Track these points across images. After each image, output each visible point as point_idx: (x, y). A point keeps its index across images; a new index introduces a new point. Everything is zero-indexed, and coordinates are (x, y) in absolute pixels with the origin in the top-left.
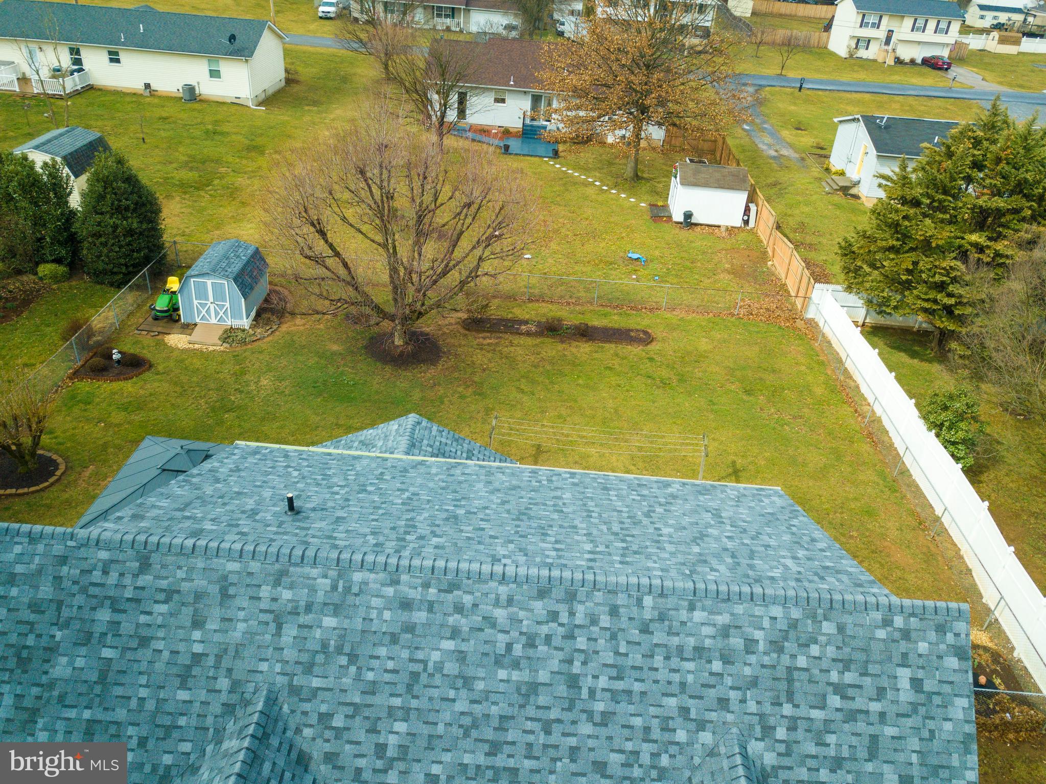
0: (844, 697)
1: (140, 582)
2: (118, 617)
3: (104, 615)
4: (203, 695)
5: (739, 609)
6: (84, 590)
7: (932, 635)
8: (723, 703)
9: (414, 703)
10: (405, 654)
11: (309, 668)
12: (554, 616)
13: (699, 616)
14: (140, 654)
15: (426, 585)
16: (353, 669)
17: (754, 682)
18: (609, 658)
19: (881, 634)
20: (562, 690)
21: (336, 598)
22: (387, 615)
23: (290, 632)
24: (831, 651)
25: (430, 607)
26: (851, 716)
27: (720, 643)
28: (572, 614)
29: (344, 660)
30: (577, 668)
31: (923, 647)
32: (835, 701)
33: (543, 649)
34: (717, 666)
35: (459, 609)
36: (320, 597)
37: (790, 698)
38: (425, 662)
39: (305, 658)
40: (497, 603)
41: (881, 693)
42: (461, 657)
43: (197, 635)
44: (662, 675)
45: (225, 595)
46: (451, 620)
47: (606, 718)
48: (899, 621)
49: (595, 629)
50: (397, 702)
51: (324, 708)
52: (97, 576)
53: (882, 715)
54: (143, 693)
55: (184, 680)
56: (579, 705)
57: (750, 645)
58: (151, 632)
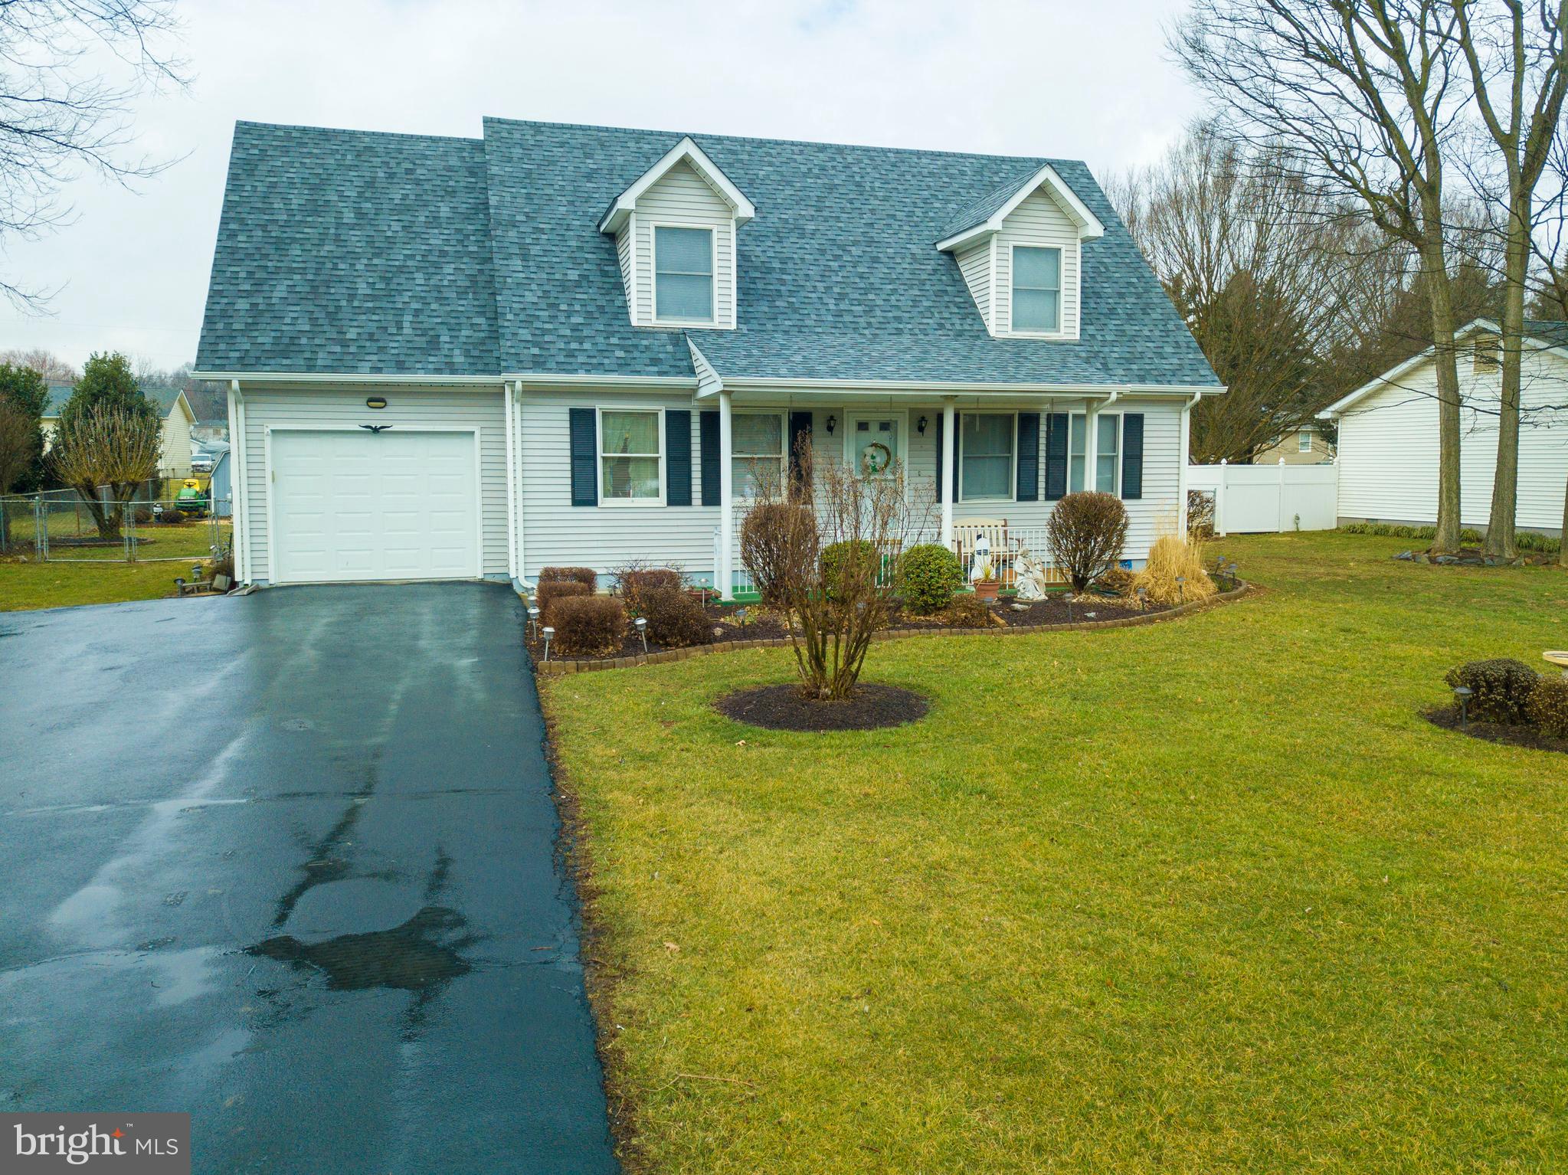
1: (538, 138)
2: (527, 152)
3: (517, 152)
4: (607, 185)
5: (950, 159)
6: (497, 139)
7: (1068, 171)
8: (957, 193)
9: (757, 190)
10: (741, 171)
12: (834, 159)
13: (924, 161)
14: (551, 168)
15: (742, 146)
17: (972, 186)
18: (878, 176)
20: (853, 188)
22: (721, 156)
24: (1011, 175)
25: (749, 153)
27: (944, 172)
28: (844, 158)
30: (858, 179)
31: (1064, 175)
33: (832, 172)
34: (946, 180)
35: (769, 154)
38: (757, 175)
40: (793, 154)
42: (780, 173)
43: (591, 161)
44: (914, 182)
45: (602, 146)
46: (766, 159)
47: (885, 199)
49: (862, 165)
52: (504, 134)
54: (560, 183)
55: (589, 177)
56: (866, 193)
57: (963, 173)
58: (555, 159)
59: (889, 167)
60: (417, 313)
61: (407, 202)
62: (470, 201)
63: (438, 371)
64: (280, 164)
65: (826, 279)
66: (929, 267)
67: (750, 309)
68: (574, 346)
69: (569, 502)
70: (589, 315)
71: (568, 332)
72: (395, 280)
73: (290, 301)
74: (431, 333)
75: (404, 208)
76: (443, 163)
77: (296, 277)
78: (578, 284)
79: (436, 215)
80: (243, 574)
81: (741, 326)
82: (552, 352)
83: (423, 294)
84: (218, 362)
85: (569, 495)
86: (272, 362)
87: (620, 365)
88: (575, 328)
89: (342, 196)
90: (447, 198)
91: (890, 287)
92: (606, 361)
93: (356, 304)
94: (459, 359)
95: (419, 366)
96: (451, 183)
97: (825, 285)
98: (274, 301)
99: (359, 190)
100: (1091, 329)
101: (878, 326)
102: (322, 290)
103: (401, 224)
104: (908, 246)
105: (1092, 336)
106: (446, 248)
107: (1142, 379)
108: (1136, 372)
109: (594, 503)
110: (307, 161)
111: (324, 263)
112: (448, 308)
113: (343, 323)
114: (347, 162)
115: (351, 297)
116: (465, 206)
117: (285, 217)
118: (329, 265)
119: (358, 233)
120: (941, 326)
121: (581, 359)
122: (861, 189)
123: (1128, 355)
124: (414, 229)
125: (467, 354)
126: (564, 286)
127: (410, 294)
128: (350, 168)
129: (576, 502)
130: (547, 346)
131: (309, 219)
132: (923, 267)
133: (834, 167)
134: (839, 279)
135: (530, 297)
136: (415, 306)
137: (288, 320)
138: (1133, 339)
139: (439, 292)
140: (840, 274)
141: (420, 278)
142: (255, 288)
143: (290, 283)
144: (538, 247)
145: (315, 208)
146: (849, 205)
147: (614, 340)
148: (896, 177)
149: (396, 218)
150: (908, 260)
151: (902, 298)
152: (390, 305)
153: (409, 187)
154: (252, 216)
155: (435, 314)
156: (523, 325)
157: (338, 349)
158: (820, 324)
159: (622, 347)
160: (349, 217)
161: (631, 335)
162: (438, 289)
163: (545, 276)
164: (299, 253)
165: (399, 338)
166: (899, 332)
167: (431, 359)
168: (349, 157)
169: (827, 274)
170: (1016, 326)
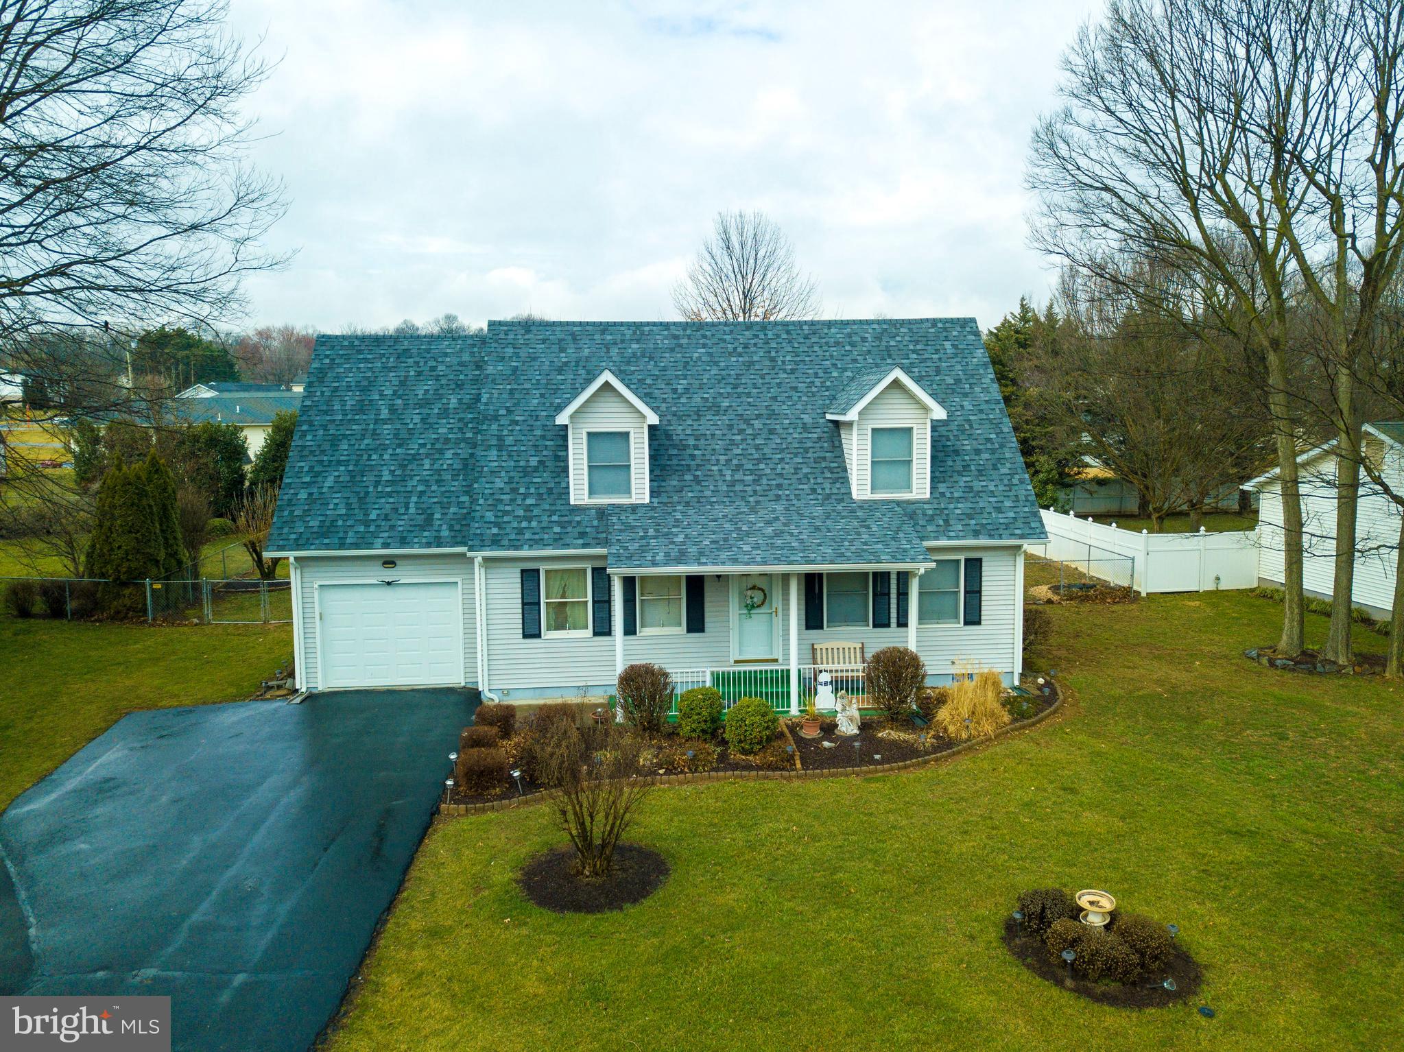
0: (918, 354)
1: (527, 337)
2: (517, 350)
3: (510, 350)
4: (572, 377)
5: (856, 327)
6: (496, 341)
7: (959, 329)
8: (855, 361)
9: (689, 373)
10: (679, 355)
11: (628, 363)
12: (756, 336)
13: (833, 330)
14: (532, 364)
15: (685, 330)
16: (652, 363)
17: (869, 352)
18: (790, 349)
19: (933, 330)
20: (768, 363)
21: (636, 337)
22: (666, 342)
23: (614, 351)
24: (907, 338)
25: (689, 337)
26: (925, 360)
27: (848, 340)
28: (766, 335)
29: (647, 359)
30: (773, 354)
31: (955, 333)
32: (915, 356)
33: (753, 349)
34: (848, 348)
35: (704, 336)
36: (628, 337)
37: (890, 356)
38: (691, 357)
39: (625, 360)
40: (725, 334)
41: (937, 351)
42: (710, 354)
43: (563, 355)
44: (820, 353)
45: (575, 340)
46: (701, 341)
47: (793, 371)
48: (940, 325)
49: (779, 340)
50: (680, 373)
51: (639, 377)
52: (502, 336)
53: (940, 359)
54: (538, 377)
55: (560, 371)
56: (777, 368)
57: (864, 339)
58: (537, 355)
59: (802, 340)
60: (422, 493)
61: (428, 397)
62: (473, 392)
63: (429, 545)
64: (342, 370)
65: (728, 452)
66: (815, 435)
67: (663, 484)
68: (524, 524)
69: (521, 636)
70: (540, 497)
71: (521, 513)
72: (410, 467)
73: (335, 490)
74: (429, 511)
75: (425, 403)
76: (458, 359)
77: (342, 468)
78: (536, 469)
79: (446, 406)
80: (301, 683)
81: (653, 500)
82: (508, 530)
83: (428, 478)
84: (281, 543)
85: (521, 631)
86: (317, 542)
87: (555, 540)
88: (528, 509)
89: (381, 395)
90: (457, 390)
91: (779, 456)
92: (546, 537)
93: (380, 489)
94: (445, 533)
95: (416, 540)
96: (462, 377)
97: (726, 457)
98: (324, 490)
99: (395, 388)
100: (942, 487)
101: (762, 493)
102: (358, 478)
103: (420, 416)
104: (802, 416)
105: (943, 494)
106: (450, 436)
107: (976, 534)
108: (974, 528)
109: (539, 636)
110: (362, 365)
111: (362, 455)
112: (443, 489)
113: (368, 506)
114: (390, 365)
115: (377, 483)
116: (468, 396)
117: (340, 417)
118: (365, 457)
119: (389, 427)
120: (814, 491)
121: (527, 536)
122: (773, 363)
123: (969, 511)
124: (429, 421)
125: (451, 528)
126: (526, 472)
127: (418, 478)
128: (390, 369)
129: (525, 636)
130: (504, 526)
131: (357, 417)
132: (810, 435)
133: (755, 345)
134: (739, 452)
135: (499, 483)
136: (421, 488)
137: (331, 506)
138: (978, 494)
139: (440, 475)
140: (741, 447)
141: (427, 464)
142: (313, 480)
143: (336, 474)
144: (511, 438)
145: (361, 408)
146: (761, 381)
147: (555, 518)
148: (806, 349)
149: (417, 411)
150: (798, 430)
151: (787, 466)
152: (403, 489)
153: (430, 383)
154: (318, 418)
155: (433, 495)
156: (490, 508)
157: (362, 529)
158: (716, 494)
159: (558, 523)
160: (385, 413)
161: (568, 513)
162: (439, 472)
163: (512, 464)
164: (346, 447)
165: (406, 517)
166: (778, 498)
167: (426, 534)
168: (392, 360)
169: (730, 447)
170: (874, 488)
